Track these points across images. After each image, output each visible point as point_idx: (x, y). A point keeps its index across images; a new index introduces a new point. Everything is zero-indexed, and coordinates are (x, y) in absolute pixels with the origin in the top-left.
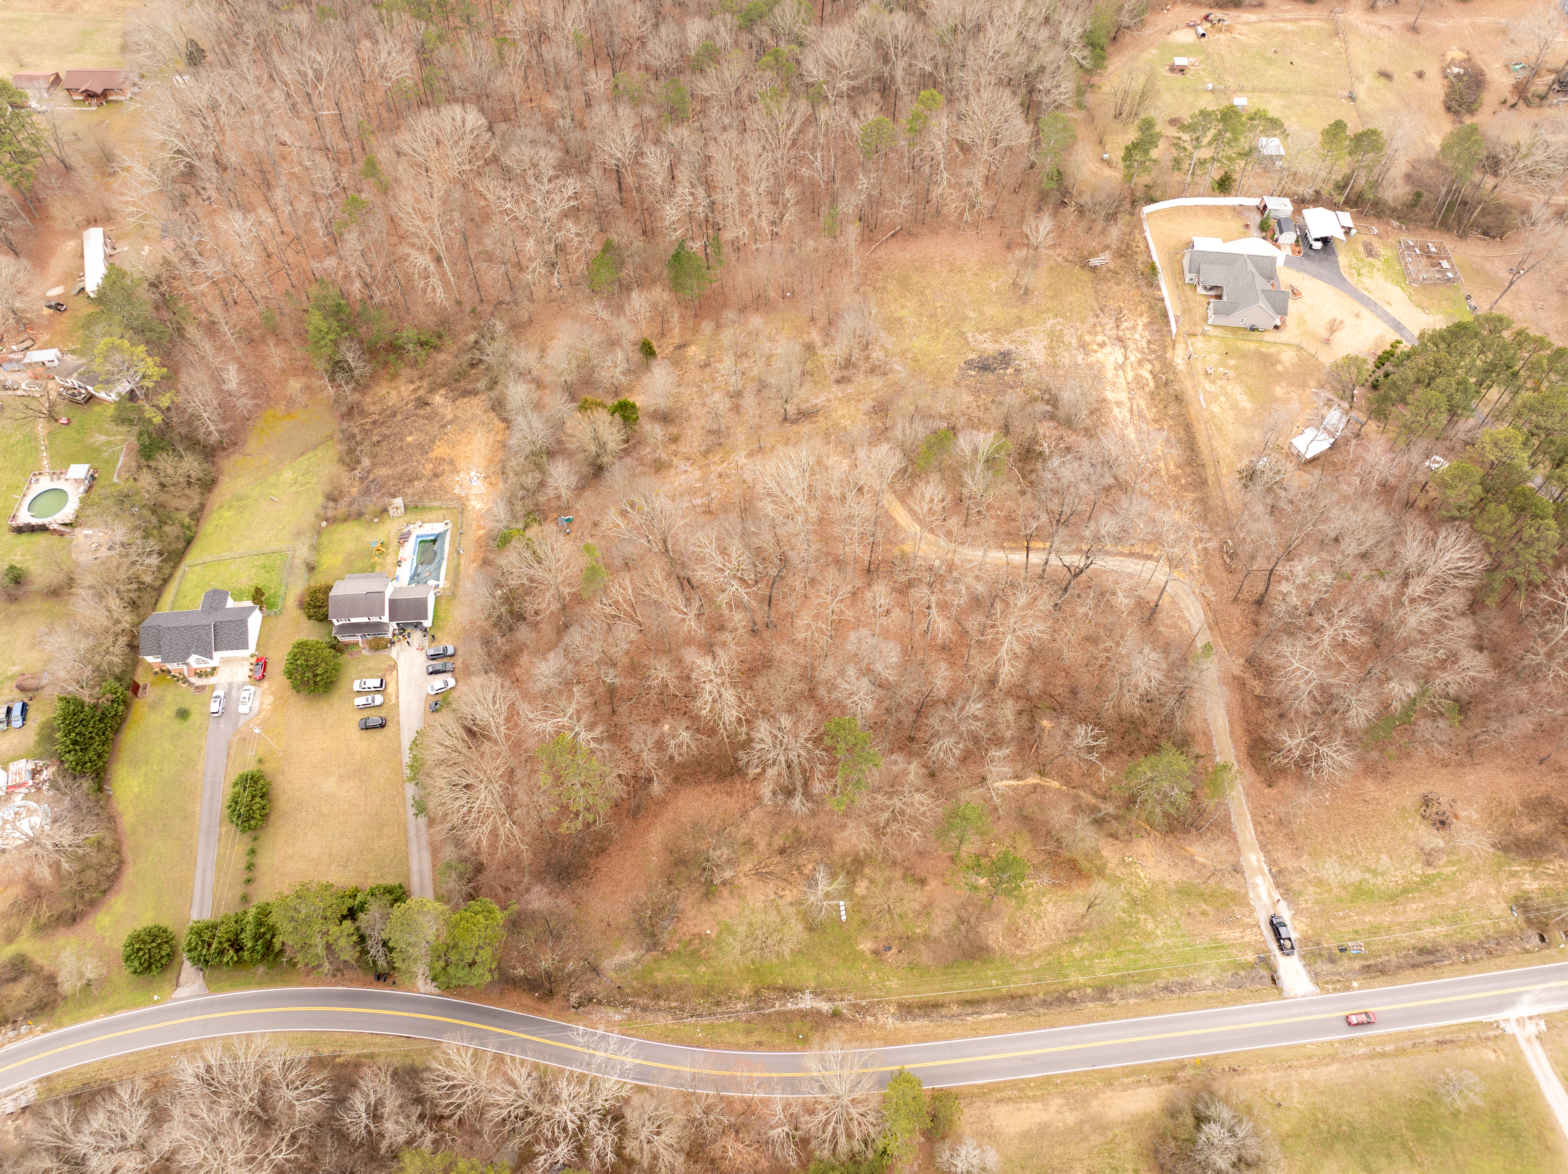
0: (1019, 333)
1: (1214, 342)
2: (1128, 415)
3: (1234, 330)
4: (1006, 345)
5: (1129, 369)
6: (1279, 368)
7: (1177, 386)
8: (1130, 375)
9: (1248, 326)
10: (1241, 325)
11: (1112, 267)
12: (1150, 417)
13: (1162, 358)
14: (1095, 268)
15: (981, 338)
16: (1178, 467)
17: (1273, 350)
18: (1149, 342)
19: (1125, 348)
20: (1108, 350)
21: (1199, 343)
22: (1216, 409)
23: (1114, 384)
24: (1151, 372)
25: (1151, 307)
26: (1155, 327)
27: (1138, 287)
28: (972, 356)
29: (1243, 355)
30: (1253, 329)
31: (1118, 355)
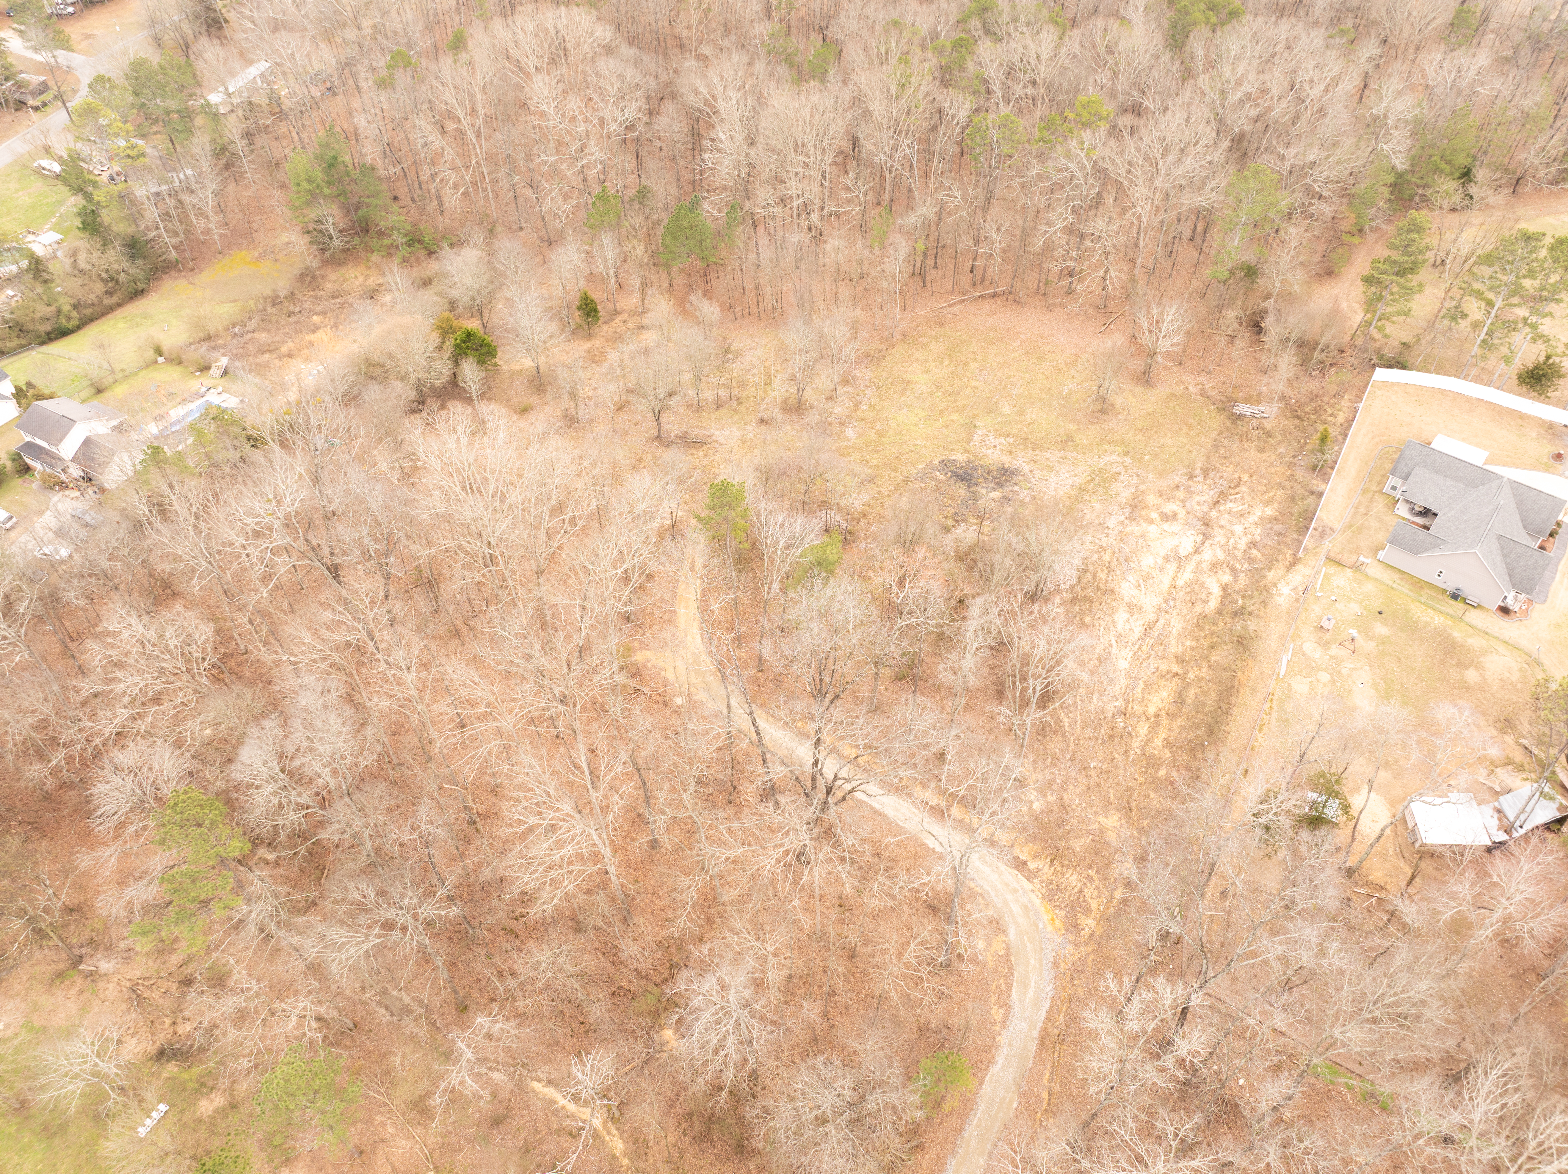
0: (1053, 455)
1: (1369, 587)
2: (1138, 631)
3: (1419, 584)
4: (1020, 462)
5: (1190, 567)
6: (1471, 675)
7: (1252, 625)
8: (1186, 576)
9: (1451, 587)
10: (1438, 582)
11: (1268, 425)
12: (1174, 649)
13: (1257, 575)
14: (1240, 417)
15: (992, 439)
16: (1168, 744)
17: (1475, 642)
18: (1253, 544)
19: (1206, 537)
20: (1175, 527)
21: (1342, 579)
22: (1300, 686)
23: (1147, 577)
24: (1225, 588)
25: (1292, 499)
26: (1278, 527)
27: (1291, 465)
28: (961, 457)
29: (1412, 628)
30: (1455, 597)
31: (1187, 542)
